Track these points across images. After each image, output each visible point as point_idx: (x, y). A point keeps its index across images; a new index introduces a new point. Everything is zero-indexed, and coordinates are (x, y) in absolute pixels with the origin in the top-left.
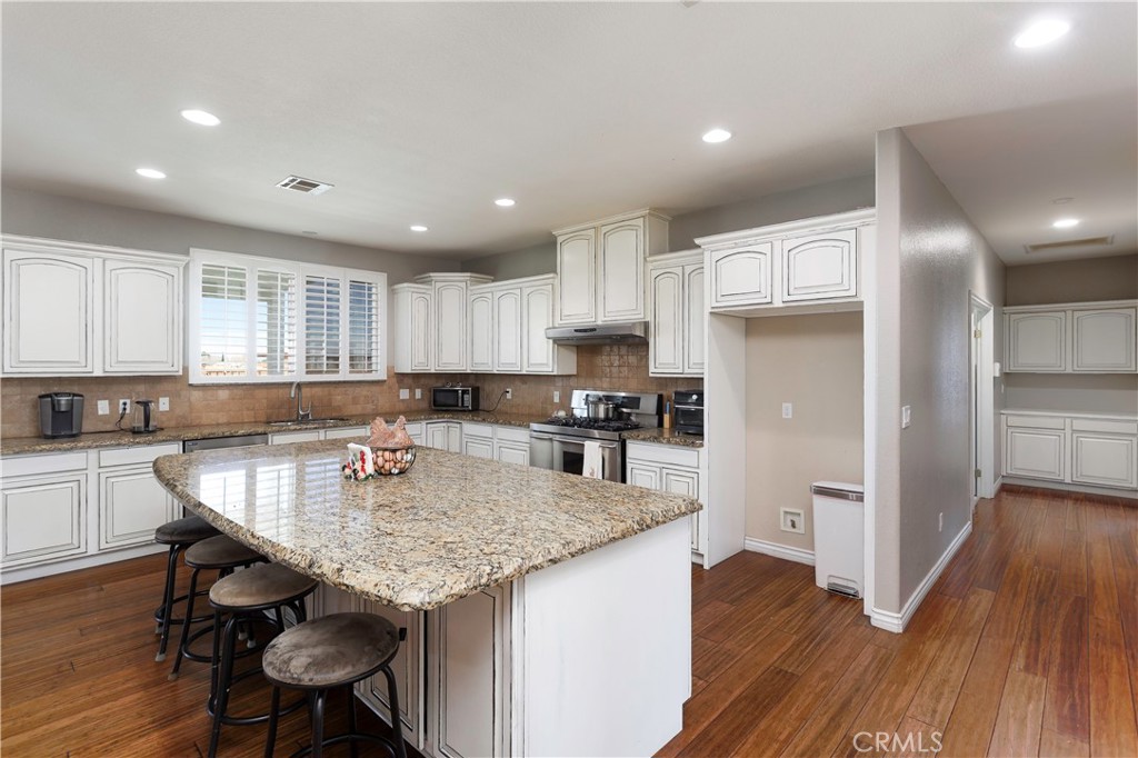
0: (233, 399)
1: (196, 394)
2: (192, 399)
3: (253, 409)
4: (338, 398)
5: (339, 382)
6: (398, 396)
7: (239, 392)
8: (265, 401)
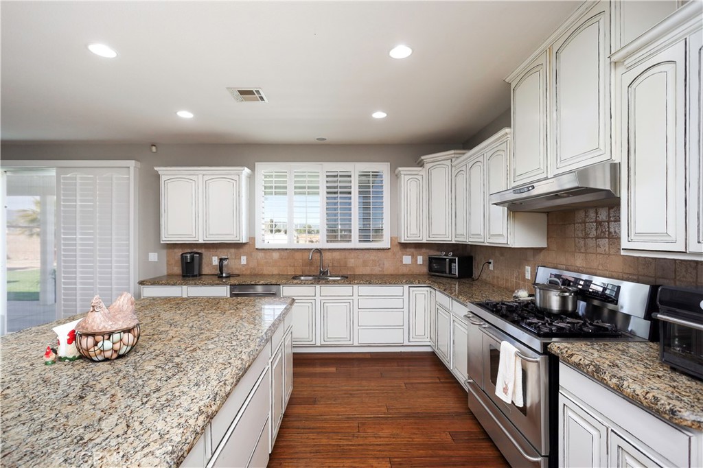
0: (282, 259)
1: (261, 255)
2: (259, 258)
3: (294, 266)
4: (352, 262)
5: (352, 249)
6: (402, 261)
7: (285, 253)
8: (301, 261)
